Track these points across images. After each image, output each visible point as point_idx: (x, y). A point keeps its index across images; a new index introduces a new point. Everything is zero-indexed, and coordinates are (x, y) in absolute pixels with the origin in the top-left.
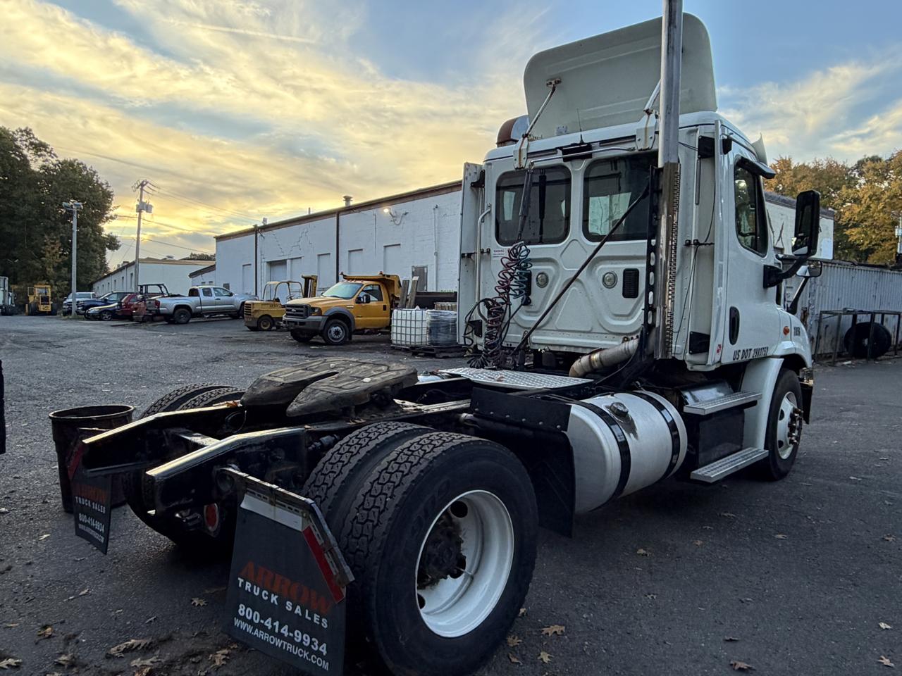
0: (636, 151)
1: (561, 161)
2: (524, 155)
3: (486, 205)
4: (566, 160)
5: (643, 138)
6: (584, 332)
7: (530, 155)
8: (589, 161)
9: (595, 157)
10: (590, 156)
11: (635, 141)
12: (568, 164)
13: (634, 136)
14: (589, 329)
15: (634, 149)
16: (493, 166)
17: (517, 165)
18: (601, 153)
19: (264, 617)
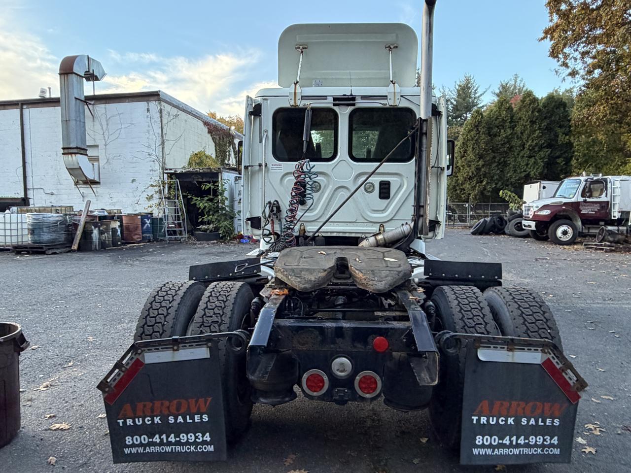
0: (388, 106)
1: (331, 106)
2: (299, 97)
3: (262, 130)
4: (335, 105)
5: (392, 98)
6: (350, 222)
7: (304, 98)
8: (352, 108)
9: (358, 106)
10: (354, 105)
11: (387, 99)
12: (336, 108)
13: (387, 96)
14: (354, 221)
15: (386, 104)
16: (269, 101)
17: (292, 103)
18: (361, 104)
19: (501, 438)
